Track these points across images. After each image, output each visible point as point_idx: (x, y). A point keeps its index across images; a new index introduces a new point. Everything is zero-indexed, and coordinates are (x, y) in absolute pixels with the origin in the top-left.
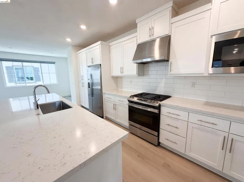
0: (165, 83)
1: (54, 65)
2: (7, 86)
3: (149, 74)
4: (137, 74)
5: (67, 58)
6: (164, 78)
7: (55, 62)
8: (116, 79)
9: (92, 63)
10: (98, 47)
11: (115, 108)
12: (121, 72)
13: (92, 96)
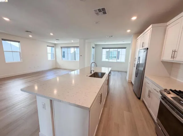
9: (143, 47)
10: (149, 31)
11: (149, 96)
12: (173, 56)
13: (136, 76)
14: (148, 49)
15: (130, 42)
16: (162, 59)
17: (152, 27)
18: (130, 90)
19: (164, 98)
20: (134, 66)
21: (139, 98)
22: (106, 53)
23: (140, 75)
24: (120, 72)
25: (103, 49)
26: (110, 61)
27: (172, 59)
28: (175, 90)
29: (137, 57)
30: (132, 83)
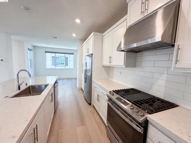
0: (166, 81)
1: (73, 55)
2: (47, 67)
3: (142, 66)
4: (124, 65)
5: (77, 50)
6: (166, 73)
7: (74, 53)
8: (108, 69)
9: (88, 53)
10: (92, 38)
11: (98, 100)
12: (110, 61)
13: (85, 82)
14: (92, 54)
15: (76, 48)
16: (103, 64)
17: (93, 35)
18: (81, 97)
19: (110, 100)
20: (83, 72)
21: (90, 104)
22: (52, 59)
23: (89, 80)
24: (70, 80)
25: (46, 53)
26: (57, 68)
27: (110, 64)
28: (116, 90)
29: (84, 63)
30: (82, 89)
